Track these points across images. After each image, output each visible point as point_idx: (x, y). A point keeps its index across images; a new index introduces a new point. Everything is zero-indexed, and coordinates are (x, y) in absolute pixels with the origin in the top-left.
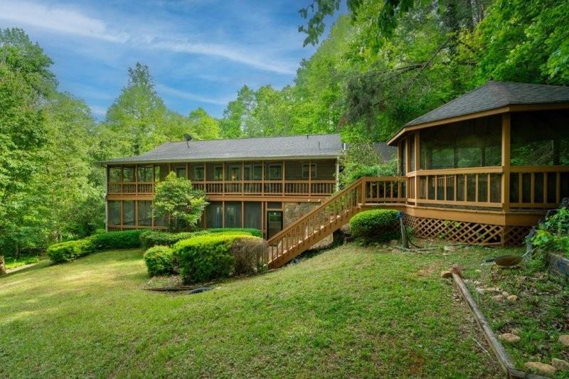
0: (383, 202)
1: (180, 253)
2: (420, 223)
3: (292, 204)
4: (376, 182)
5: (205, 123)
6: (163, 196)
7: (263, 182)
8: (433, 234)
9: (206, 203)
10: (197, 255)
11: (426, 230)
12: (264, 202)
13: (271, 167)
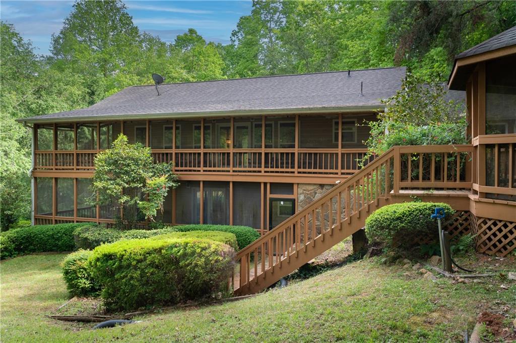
0: (428, 189)
1: (96, 264)
2: (485, 227)
3: (311, 188)
4: (418, 155)
5: (200, 53)
6: (107, 173)
7: (263, 150)
8: (505, 248)
9: (172, 184)
10: (120, 268)
11: (495, 240)
12: (265, 184)
13: (282, 125)
